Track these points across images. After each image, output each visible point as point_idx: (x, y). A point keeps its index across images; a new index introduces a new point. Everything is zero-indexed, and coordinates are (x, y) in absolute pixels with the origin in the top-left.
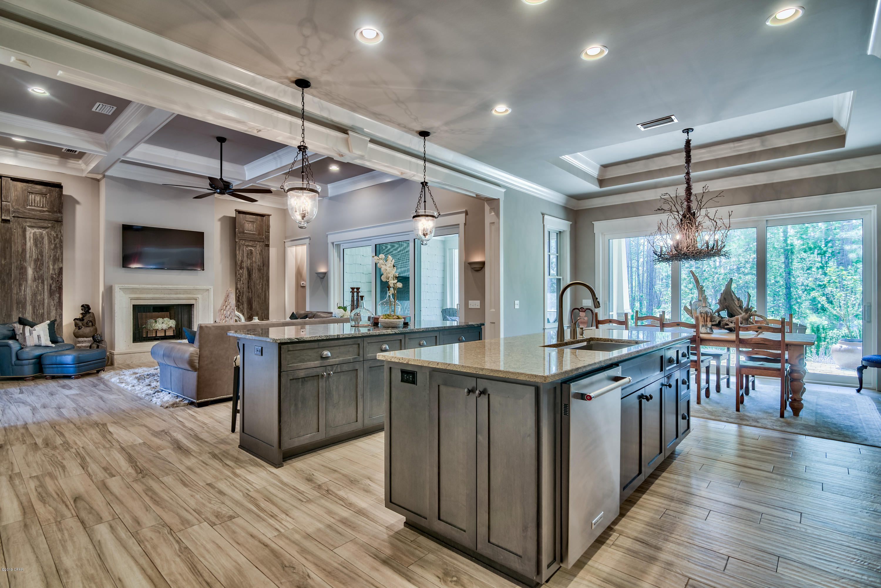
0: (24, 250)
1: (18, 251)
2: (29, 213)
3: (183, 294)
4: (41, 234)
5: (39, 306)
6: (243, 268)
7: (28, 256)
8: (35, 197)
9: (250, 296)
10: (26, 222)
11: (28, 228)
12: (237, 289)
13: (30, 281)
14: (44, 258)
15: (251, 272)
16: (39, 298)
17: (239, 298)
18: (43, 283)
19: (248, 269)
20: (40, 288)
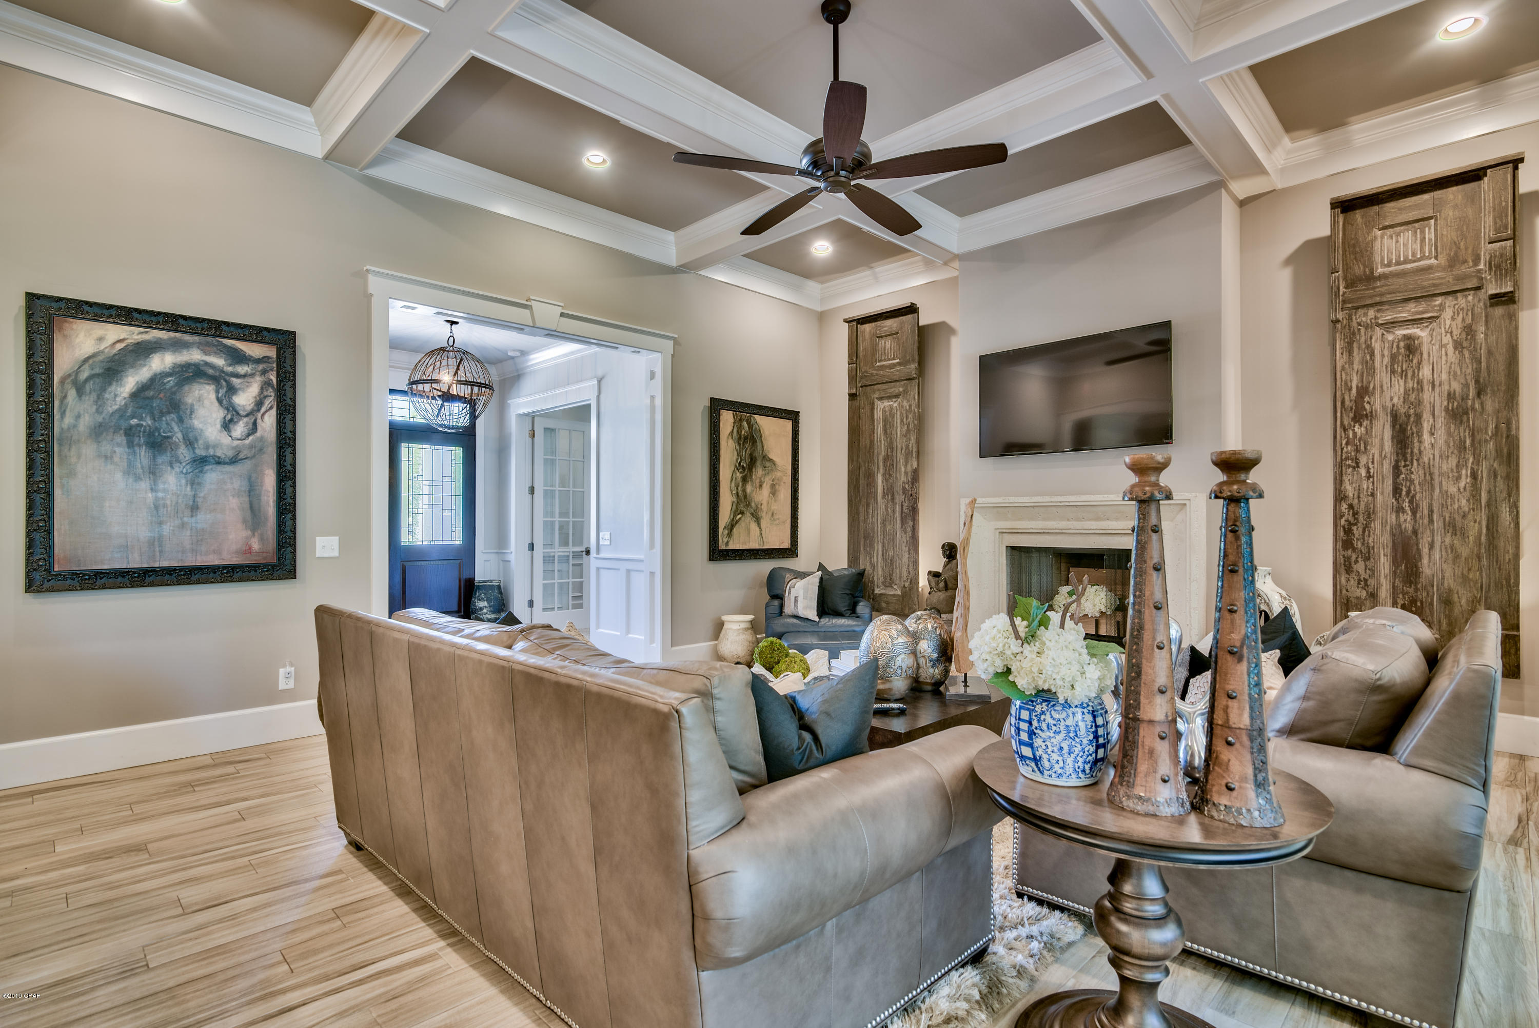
0: (872, 442)
1: (866, 447)
2: (877, 375)
3: (1117, 519)
4: (891, 407)
5: (888, 543)
6: (1371, 416)
7: (876, 452)
8: (885, 343)
9: (1409, 526)
10: (874, 392)
11: (876, 402)
12: (1339, 496)
13: (879, 499)
14: (895, 454)
15: (1411, 428)
16: (888, 528)
17: (1348, 531)
18: (893, 500)
19: (1394, 416)
20: (889, 510)
